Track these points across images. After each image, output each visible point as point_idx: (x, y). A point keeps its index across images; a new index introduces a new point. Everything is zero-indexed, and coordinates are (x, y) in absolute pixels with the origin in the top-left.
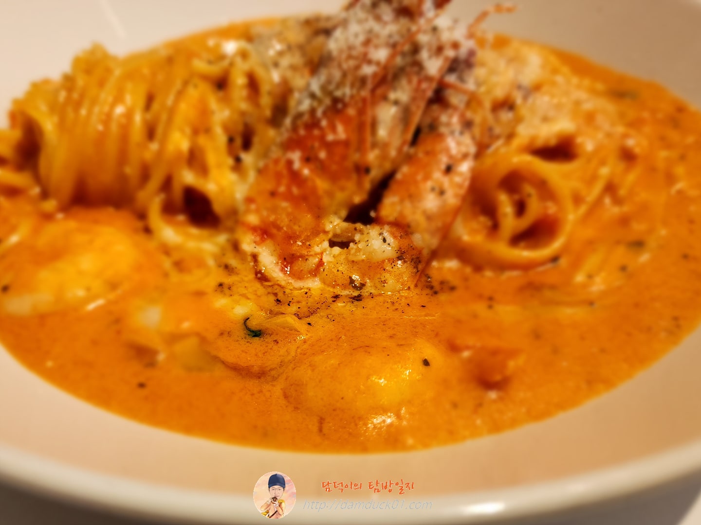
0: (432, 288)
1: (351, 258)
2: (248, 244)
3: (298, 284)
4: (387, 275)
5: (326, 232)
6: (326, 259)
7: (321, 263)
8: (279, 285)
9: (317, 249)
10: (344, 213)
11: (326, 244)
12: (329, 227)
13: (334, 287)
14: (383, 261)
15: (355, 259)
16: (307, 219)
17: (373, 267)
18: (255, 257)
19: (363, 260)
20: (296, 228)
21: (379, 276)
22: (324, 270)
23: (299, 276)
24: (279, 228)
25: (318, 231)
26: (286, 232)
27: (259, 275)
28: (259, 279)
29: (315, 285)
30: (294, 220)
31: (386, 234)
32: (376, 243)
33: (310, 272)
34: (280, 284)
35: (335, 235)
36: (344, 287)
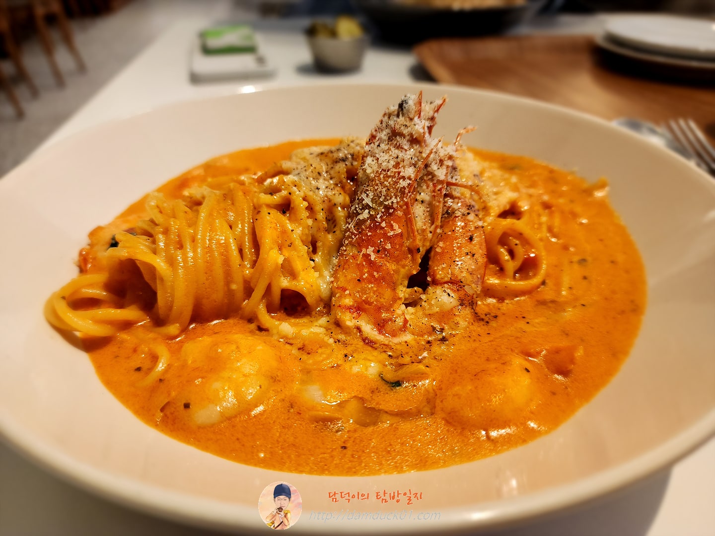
0: (483, 320)
1: (427, 312)
2: (349, 321)
3: (396, 340)
4: (458, 319)
5: (400, 299)
6: (408, 317)
7: (406, 321)
8: (384, 345)
9: (399, 312)
10: (406, 283)
11: (403, 307)
12: (401, 295)
13: (422, 336)
14: (452, 309)
15: (431, 312)
16: (388, 293)
17: (445, 316)
18: (359, 329)
19: (437, 312)
20: (382, 300)
21: (452, 320)
22: (410, 326)
23: (394, 335)
24: (370, 304)
25: (395, 299)
26: (376, 305)
27: (367, 341)
28: (367, 343)
29: (408, 337)
30: (380, 295)
31: (449, 291)
32: (444, 298)
33: (401, 330)
34: (385, 343)
35: (406, 299)
36: (430, 334)
